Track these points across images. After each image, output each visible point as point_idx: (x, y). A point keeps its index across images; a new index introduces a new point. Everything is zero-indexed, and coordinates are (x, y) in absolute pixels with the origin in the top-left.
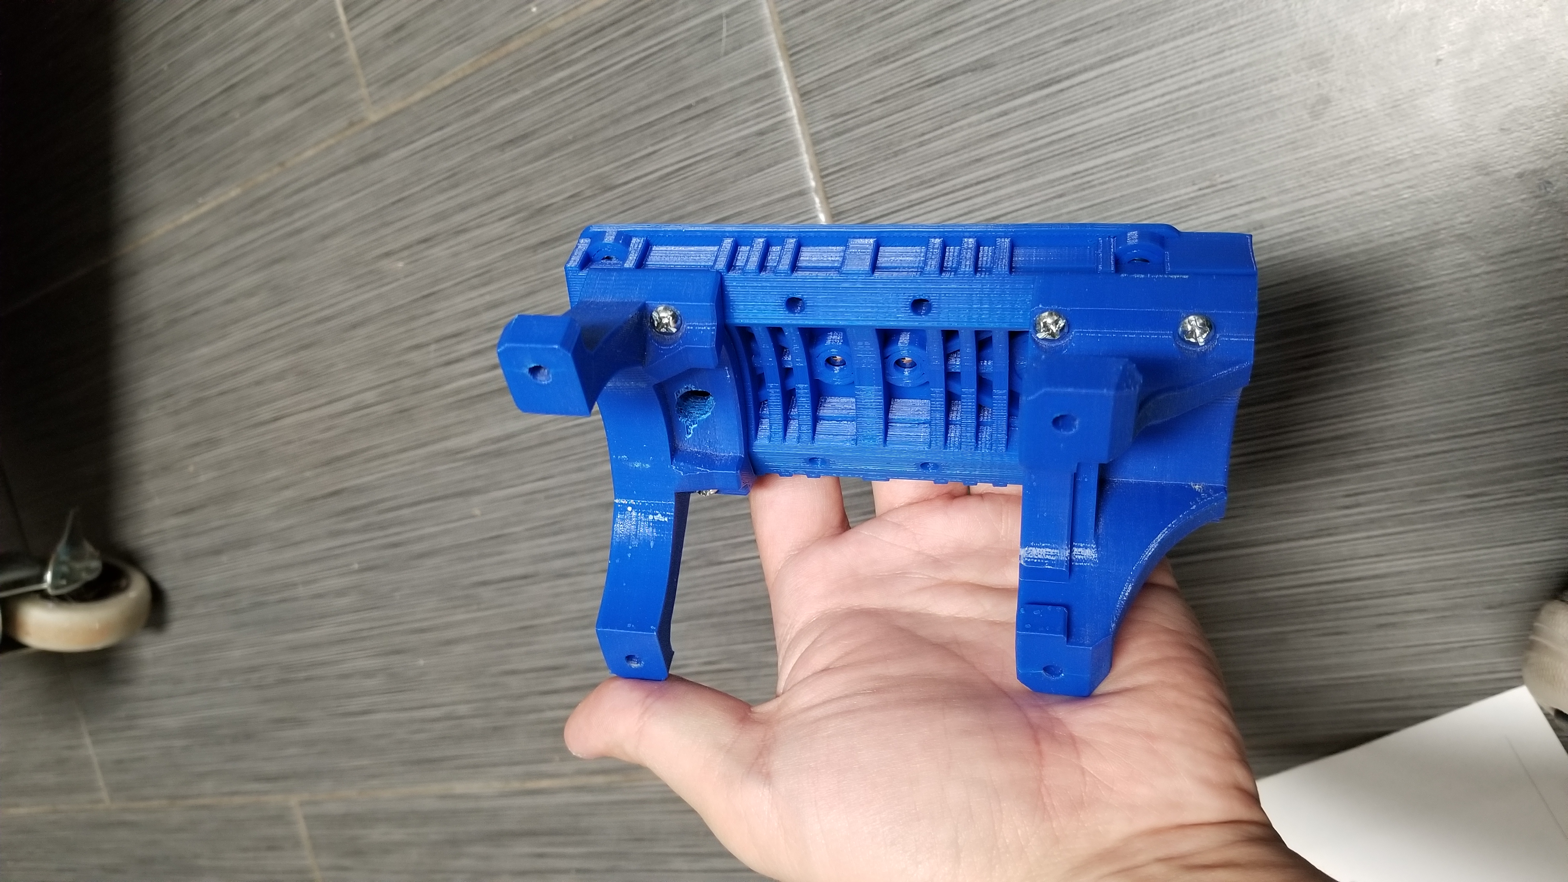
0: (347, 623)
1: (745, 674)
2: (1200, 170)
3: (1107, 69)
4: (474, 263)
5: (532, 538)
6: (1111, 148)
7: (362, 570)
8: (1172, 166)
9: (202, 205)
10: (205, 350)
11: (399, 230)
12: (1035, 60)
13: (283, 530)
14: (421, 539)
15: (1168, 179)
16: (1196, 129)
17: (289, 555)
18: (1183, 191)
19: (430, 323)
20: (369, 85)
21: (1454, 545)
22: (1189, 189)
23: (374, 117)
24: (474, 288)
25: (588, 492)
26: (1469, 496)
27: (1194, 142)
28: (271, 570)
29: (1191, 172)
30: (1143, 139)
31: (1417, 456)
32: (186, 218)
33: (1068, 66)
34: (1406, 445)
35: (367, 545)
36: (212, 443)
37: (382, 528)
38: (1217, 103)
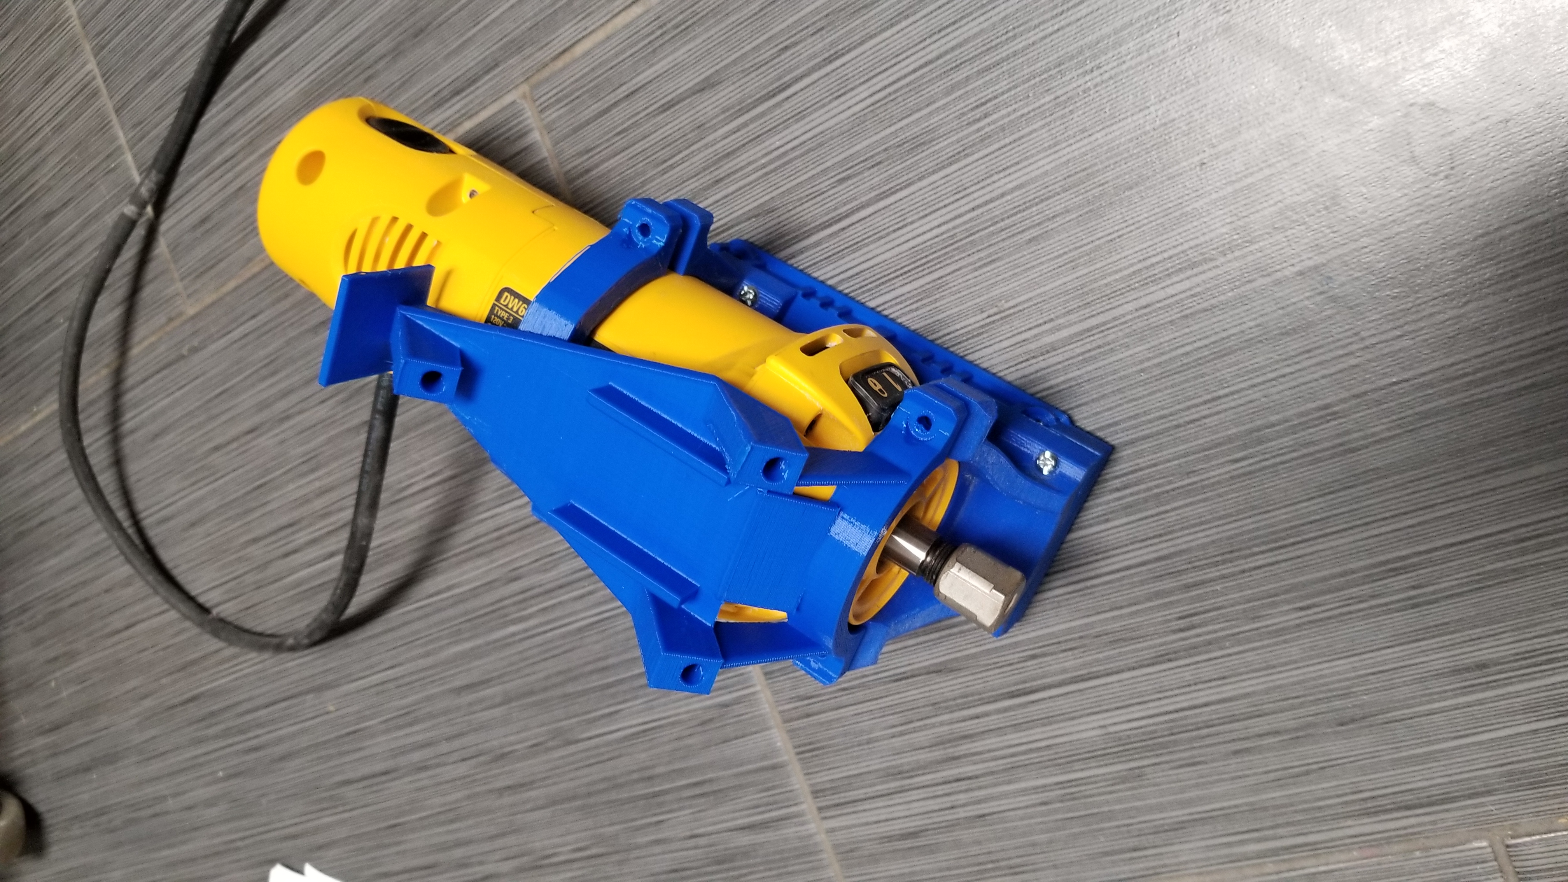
0: (219, 835)
1: (616, 857)
2: (986, 297)
3: (882, 204)
4: (300, 450)
5: (388, 731)
6: (898, 282)
7: (229, 777)
8: (959, 295)
9: (36, 414)
10: (52, 562)
11: (225, 422)
12: (814, 201)
13: (146, 741)
14: (280, 740)
15: (956, 310)
16: (976, 257)
17: (155, 767)
18: (972, 320)
19: (264, 515)
20: (182, 279)
21: (1296, 662)
22: (979, 317)
23: (191, 311)
24: (303, 475)
25: (437, 677)
26: (1302, 609)
27: (976, 270)
28: (140, 784)
29: (978, 300)
30: (926, 271)
31: (1243, 571)
32: (23, 428)
33: (845, 204)
34: (1231, 561)
35: (228, 750)
36: (71, 656)
37: (242, 732)
38: (992, 229)
